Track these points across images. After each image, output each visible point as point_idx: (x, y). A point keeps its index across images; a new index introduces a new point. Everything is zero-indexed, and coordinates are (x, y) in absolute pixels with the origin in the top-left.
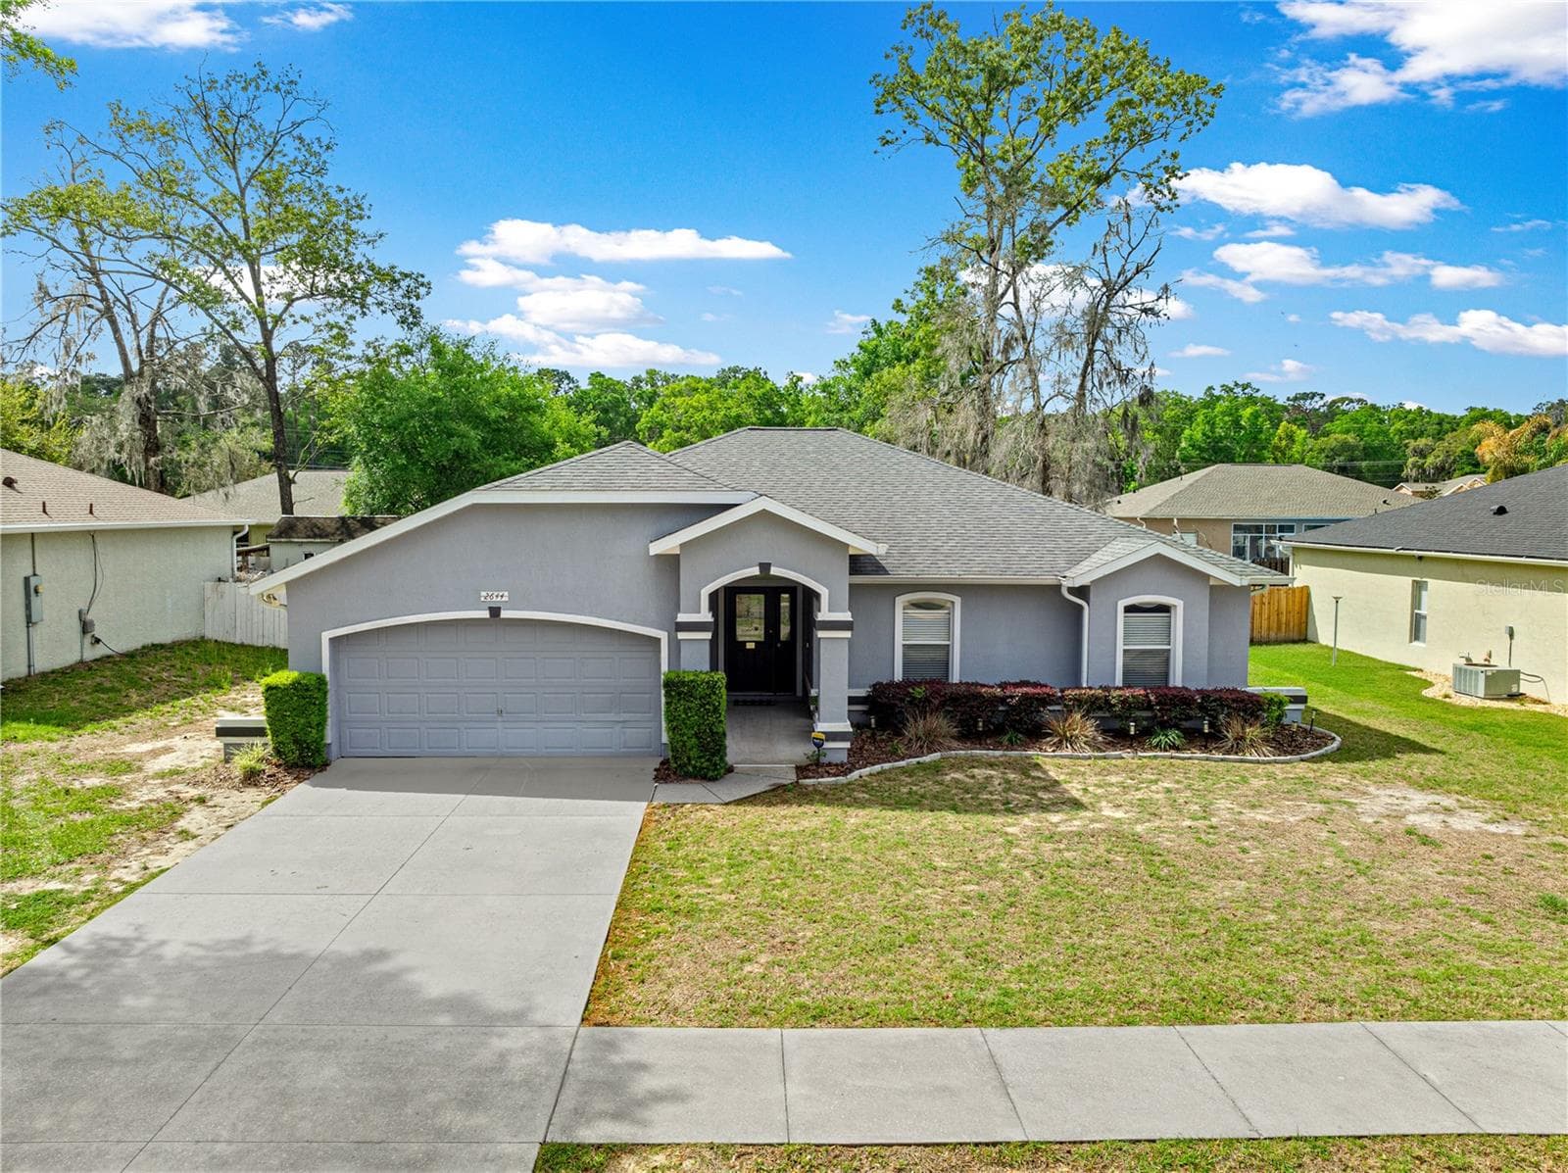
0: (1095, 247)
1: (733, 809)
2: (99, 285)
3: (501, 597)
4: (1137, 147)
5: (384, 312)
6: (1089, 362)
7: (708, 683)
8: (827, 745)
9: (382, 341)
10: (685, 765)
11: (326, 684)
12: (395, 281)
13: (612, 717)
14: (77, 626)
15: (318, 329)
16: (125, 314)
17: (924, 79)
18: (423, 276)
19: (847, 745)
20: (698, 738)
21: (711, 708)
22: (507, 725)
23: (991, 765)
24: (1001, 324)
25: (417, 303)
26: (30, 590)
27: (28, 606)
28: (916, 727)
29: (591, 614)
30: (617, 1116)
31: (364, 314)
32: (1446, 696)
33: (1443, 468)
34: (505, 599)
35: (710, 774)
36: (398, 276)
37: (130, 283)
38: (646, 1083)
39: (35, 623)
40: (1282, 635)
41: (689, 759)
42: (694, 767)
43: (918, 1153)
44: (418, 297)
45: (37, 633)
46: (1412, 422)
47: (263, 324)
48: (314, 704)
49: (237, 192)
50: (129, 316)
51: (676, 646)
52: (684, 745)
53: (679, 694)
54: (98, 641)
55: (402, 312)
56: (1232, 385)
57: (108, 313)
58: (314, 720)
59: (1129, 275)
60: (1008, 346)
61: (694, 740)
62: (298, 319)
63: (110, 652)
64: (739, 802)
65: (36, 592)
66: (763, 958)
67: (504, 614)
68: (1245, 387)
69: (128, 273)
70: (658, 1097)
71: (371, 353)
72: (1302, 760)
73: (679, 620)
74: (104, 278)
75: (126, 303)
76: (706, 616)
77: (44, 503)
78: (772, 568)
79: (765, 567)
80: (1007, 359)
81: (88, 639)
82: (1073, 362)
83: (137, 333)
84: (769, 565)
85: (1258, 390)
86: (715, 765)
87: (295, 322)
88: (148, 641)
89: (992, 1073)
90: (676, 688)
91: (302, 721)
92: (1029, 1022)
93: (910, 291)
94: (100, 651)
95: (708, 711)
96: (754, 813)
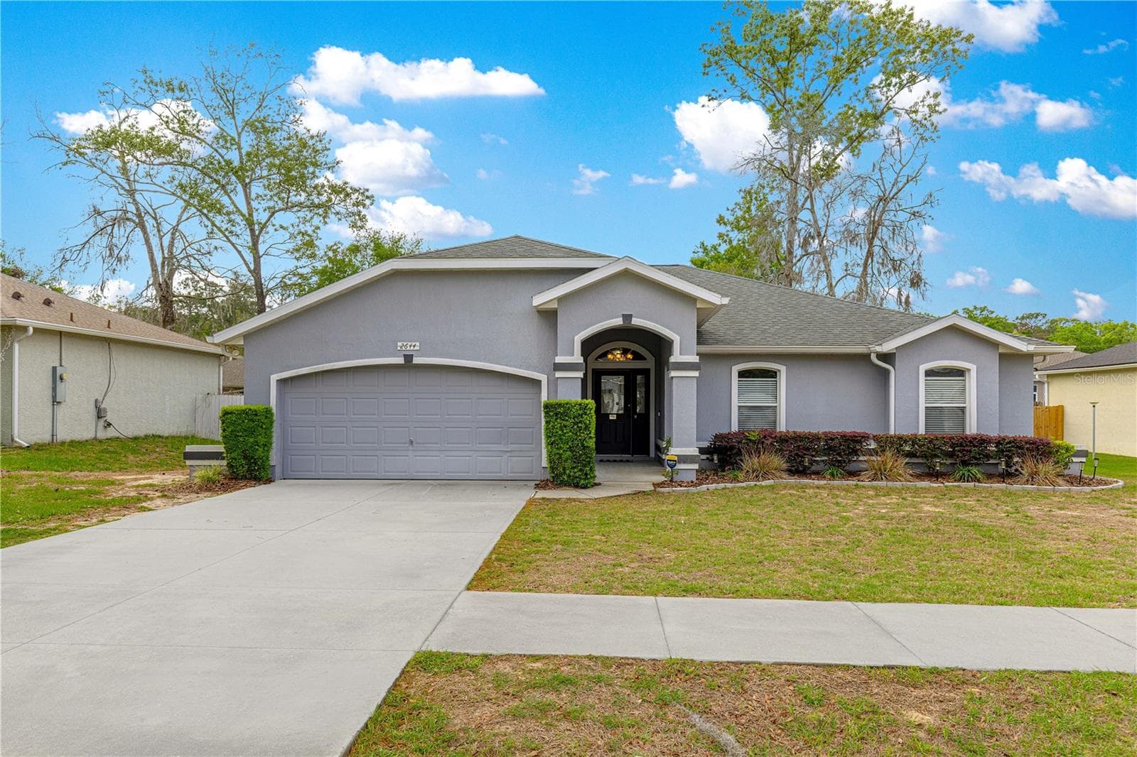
0: (874, 165)
2: (135, 203)
3: (413, 346)
4: (906, 89)
5: (340, 219)
6: (870, 254)
7: (580, 405)
8: (679, 466)
9: (339, 245)
10: (561, 475)
11: (272, 415)
12: (348, 195)
13: (501, 447)
14: (93, 412)
15: (292, 236)
16: (152, 222)
17: (740, 44)
18: (367, 190)
19: (696, 466)
20: (572, 451)
21: (583, 426)
22: (419, 453)
24: (800, 225)
25: (364, 212)
26: (56, 378)
27: (54, 389)
28: (750, 462)
29: (485, 360)
31: (326, 223)
34: (417, 348)
35: (582, 482)
36: (349, 190)
37: (158, 199)
39: (59, 403)
41: (564, 469)
42: (569, 476)
44: (364, 206)
45: (61, 411)
47: (252, 231)
48: (262, 427)
49: (236, 136)
50: (155, 223)
51: (553, 383)
52: (560, 458)
53: (556, 414)
54: (109, 425)
55: (352, 218)
56: (971, 309)
57: (142, 225)
58: (262, 440)
59: (900, 185)
60: (805, 244)
61: (569, 453)
62: (277, 227)
63: (117, 435)
64: (606, 498)
65: (61, 379)
67: (416, 360)
68: (983, 310)
69: (155, 192)
71: (331, 254)
73: (556, 361)
74: (138, 197)
75: (154, 215)
76: (578, 358)
77: (72, 314)
78: (633, 319)
79: (627, 317)
80: (806, 251)
81: (101, 423)
82: (858, 253)
83: (161, 238)
84: (631, 316)
85: (992, 312)
86: (586, 474)
87: (276, 230)
88: (150, 432)
90: (553, 410)
91: (252, 440)
93: (731, 208)
94: (111, 433)
95: (580, 428)
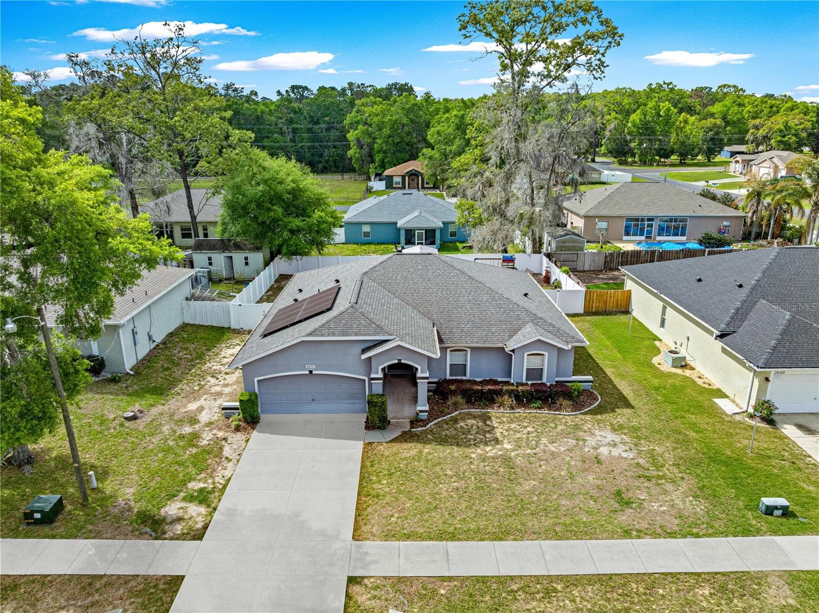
1: (389, 444)
3: (312, 367)
8: (420, 413)
10: (374, 426)
13: (350, 401)
19: (427, 414)
20: (378, 417)
22: (316, 404)
23: (475, 417)
26: (134, 333)
27: (134, 339)
28: (451, 400)
29: (342, 372)
30: (363, 568)
32: (659, 364)
33: (767, 137)
34: (314, 368)
38: (368, 558)
39: (137, 344)
40: (618, 309)
41: (376, 423)
42: (378, 426)
43: (426, 579)
46: (757, 106)
51: (370, 385)
54: (154, 341)
56: (662, 83)
63: (158, 344)
64: (391, 441)
65: (136, 333)
66: (396, 515)
67: (314, 372)
68: (668, 84)
70: (371, 563)
72: (581, 414)
73: (371, 376)
76: (381, 376)
78: (402, 361)
79: (399, 360)
81: (151, 342)
84: (401, 359)
85: (676, 86)
86: (384, 425)
88: (168, 333)
89: (446, 556)
91: (252, 410)
92: (459, 540)
94: (155, 344)
96: (397, 447)
